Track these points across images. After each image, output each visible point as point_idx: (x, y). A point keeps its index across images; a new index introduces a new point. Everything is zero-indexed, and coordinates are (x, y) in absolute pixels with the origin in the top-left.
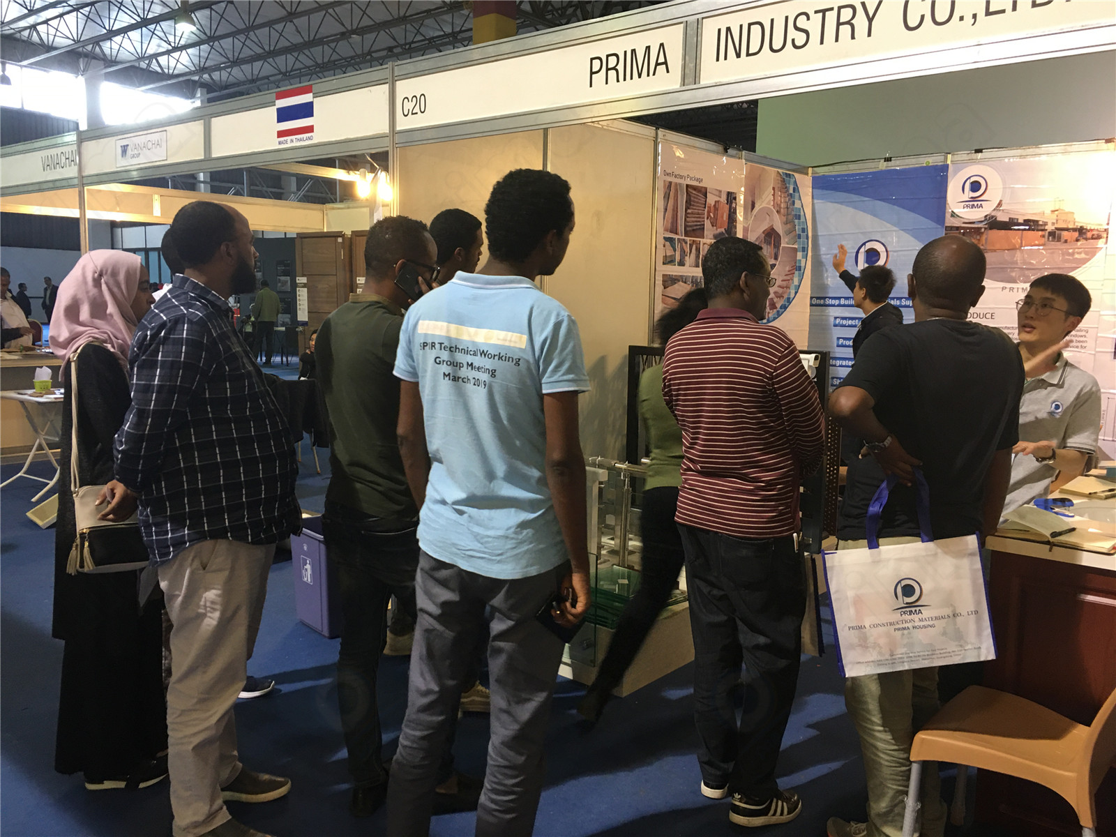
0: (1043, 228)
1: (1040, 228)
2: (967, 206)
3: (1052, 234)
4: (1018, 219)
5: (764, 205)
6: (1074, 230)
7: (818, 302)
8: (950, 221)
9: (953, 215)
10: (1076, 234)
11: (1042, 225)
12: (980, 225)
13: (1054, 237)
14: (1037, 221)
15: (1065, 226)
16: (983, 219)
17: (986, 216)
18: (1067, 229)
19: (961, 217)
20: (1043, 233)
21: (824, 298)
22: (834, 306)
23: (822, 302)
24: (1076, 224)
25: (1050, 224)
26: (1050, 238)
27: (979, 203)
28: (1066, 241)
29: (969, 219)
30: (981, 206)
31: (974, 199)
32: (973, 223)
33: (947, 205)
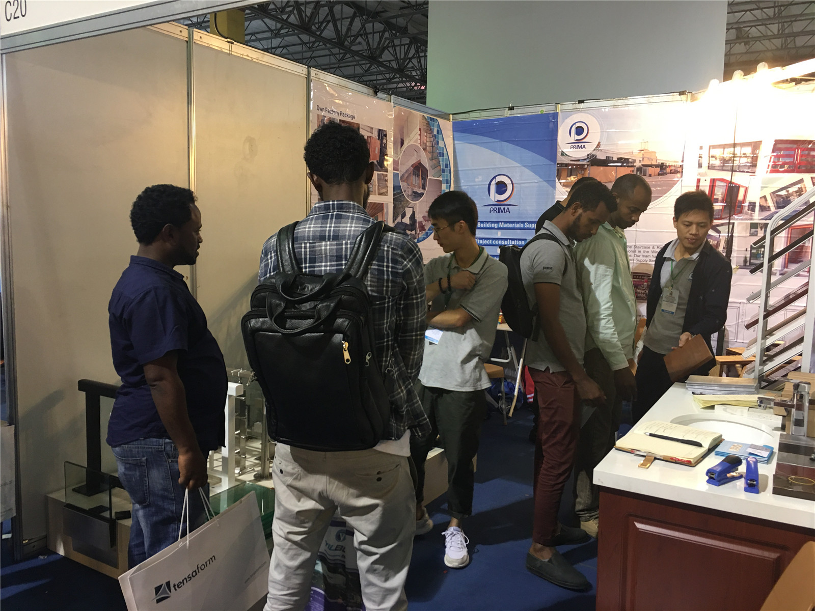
1: (630, 164)
2: (573, 146)
3: (639, 169)
4: (613, 157)
5: (412, 143)
6: (657, 166)
8: (560, 159)
9: (563, 154)
10: (658, 169)
14: (628, 159)
15: (649, 163)
16: (586, 158)
17: (588, 155)
18: (651, 166)
19: (569, 156)
20: (633, 169)
24: (658, 161)
25: (637, 161)
27: (583, 144)
28: (650, 175)
29: (575, 158)
30: (584, 147)
31: (578, 141)
32: (578, 160)
33: (558, 146)
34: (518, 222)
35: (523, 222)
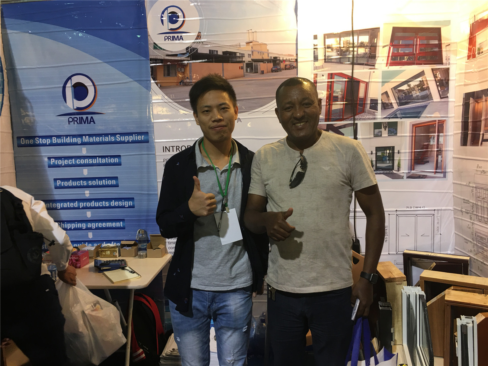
0: (241, 60)
1: (238, 60)
2: (168, 37)
3: (249, 65)
4: (217, 51)
6: (269, 61)
7: (27, 142)
8: (154, 54)
9: (156, 46)
10: (271, 65)
11: (239, 57)
12: (183, 58)
13: (252, 69)
14: (235, 53)
15: (260, 57)
16: (185, 52)
17: (187, 49)
18: (262, 61)
19: (164, 50)
20: (241, 65)
21: (34, 137)
22: (45, 145)
23: (31, 141)
24: (270, 55)
25: (246, 56)
26: (248, 69)
27: (179, 35)
28: (263, 72)
29: (171, 52)
30: (181, 38)
31: (173, 31)
32: (176, 55)
33: (149, 37)
34: (106, 135)
35: (114, 135)
